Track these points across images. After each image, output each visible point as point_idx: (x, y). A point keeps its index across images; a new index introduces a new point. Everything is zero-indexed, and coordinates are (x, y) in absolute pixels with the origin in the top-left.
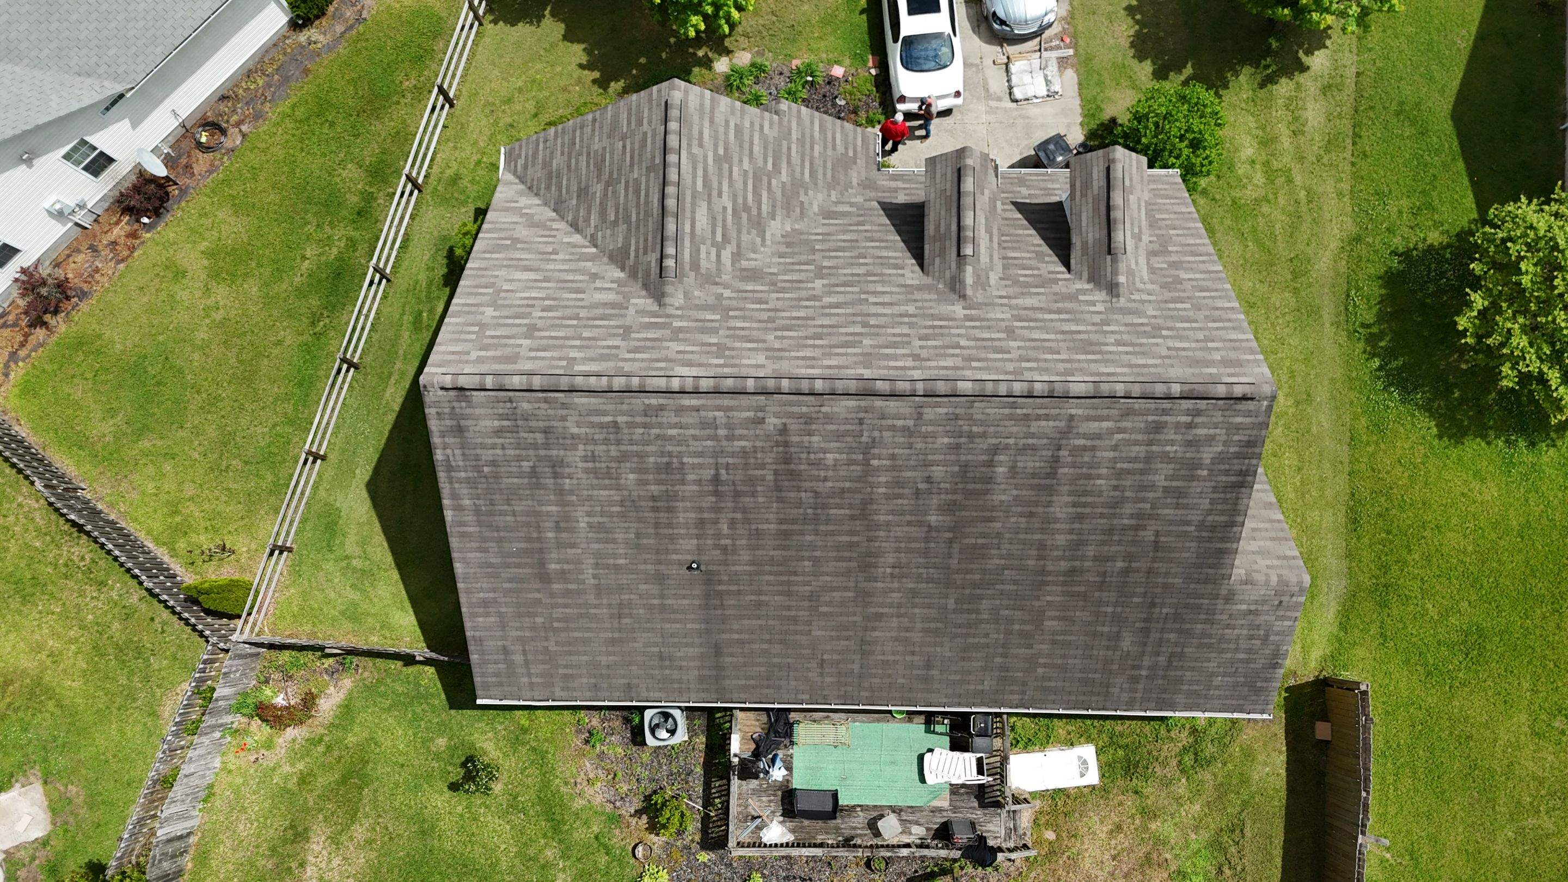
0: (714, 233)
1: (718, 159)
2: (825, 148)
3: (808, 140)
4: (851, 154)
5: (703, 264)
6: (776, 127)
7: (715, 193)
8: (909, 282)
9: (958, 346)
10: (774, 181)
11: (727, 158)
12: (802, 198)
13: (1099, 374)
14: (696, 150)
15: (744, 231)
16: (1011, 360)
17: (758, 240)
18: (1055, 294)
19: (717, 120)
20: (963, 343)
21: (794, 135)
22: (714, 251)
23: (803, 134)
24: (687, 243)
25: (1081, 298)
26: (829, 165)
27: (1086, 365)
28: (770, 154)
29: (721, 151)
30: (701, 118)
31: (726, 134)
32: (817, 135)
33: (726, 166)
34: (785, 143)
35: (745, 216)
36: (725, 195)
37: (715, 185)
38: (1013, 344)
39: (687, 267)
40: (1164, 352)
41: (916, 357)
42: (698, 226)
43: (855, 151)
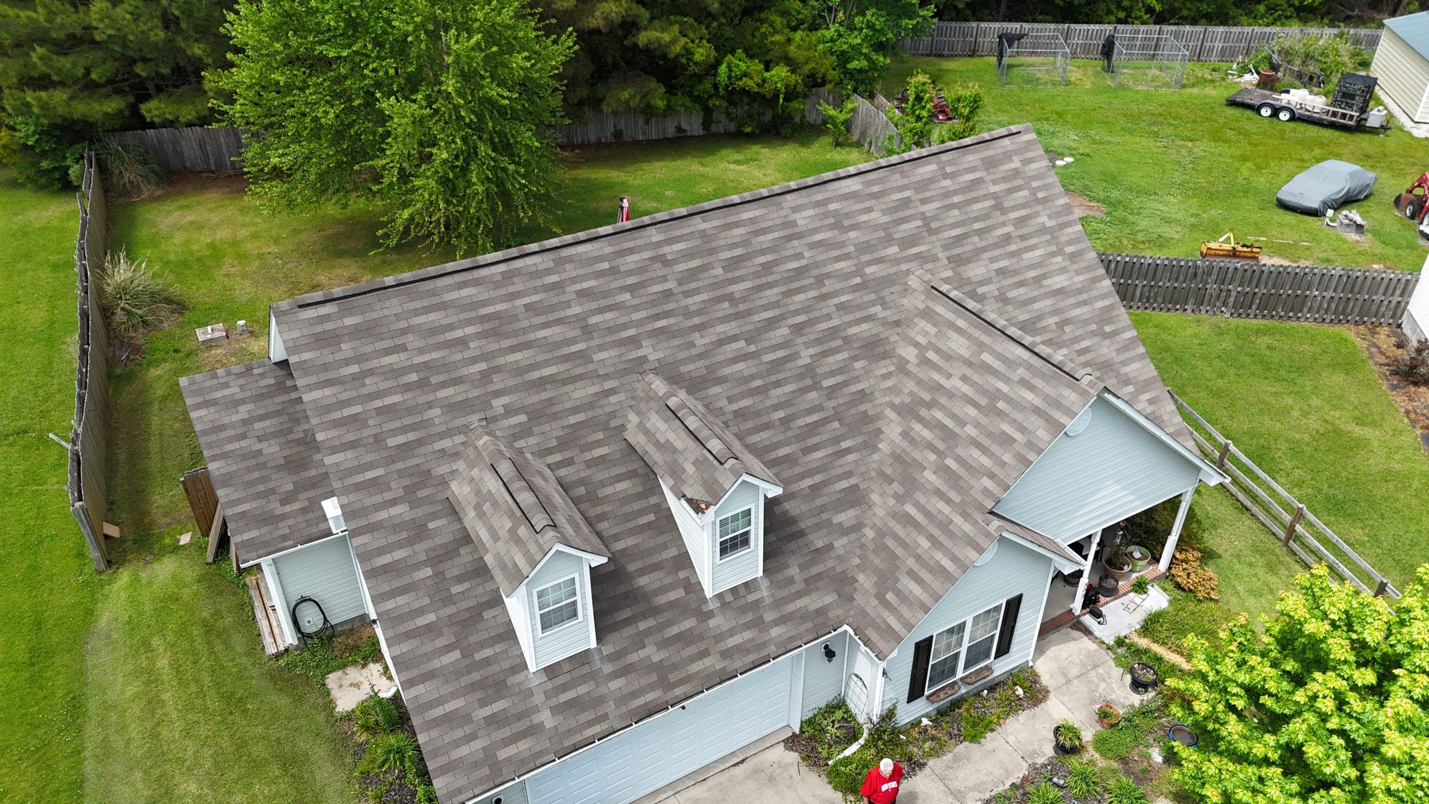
0: (938, 351)
1: (996, 395)
2: (918, 558)
3: (943, 539)
4: (890, 596)
5: (923, 324)
6: (980, 498)
7: (969, 372)
8: (717, 389)
9: (631, 289)
10: (932, 457)
11: (991, 410)
12: (896, 486)
13: (476, 283)
14: (1021, 372)
15: (916, 389)
16: (574, 280)
17: (897, 401)
18: (555, 417)
19: (1033, 418)
20: (627, 296)
21: (958, 520)
22: (923, 341)
23: (951, 535)
24: (950, 316)
25: (523, 418)
26: (900, 552)
27: (493, 294)
28: (961, 471)
29: (1001, 405)
30: (1046, 397)
31: (1014, 423)
32: (938, 556)
33: (983, 402)
34: (957, 499)
35: (927, 397)
36: (959, 384)
37: (976, 377)
38: (576, 310)
39: (931, 304)
40: (411, 340)
41: (665, 262)
42: (954, 335)
43: (887, 605)
